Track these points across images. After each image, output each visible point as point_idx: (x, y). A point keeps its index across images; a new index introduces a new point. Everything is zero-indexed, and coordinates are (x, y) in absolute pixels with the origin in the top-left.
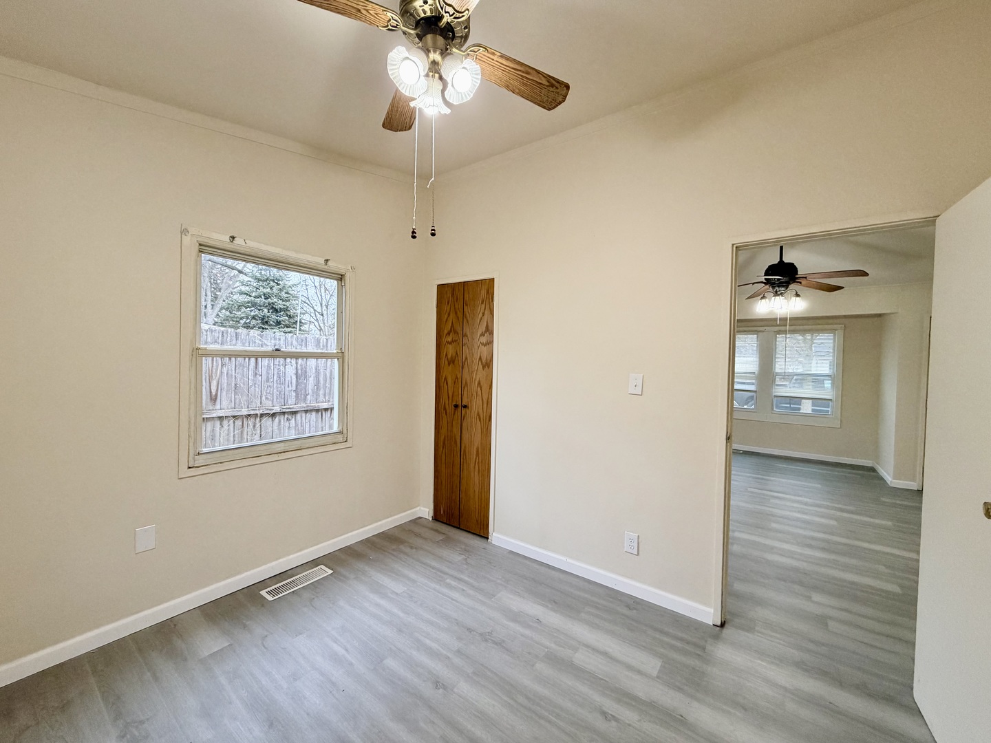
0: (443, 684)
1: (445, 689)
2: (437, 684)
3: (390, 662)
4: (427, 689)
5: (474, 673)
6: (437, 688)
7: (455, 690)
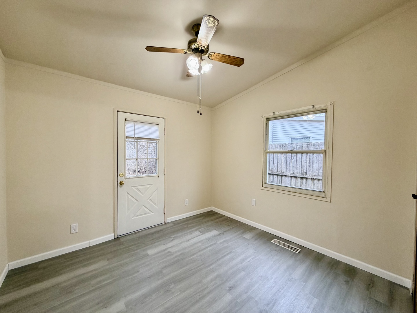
0: (231, 289)
1: (228, 290)
2: (231, 288)
3: (243, 273)
4: (228, 284)
5: (237, 302)
6: (229, 287)
7: (228, 294)
